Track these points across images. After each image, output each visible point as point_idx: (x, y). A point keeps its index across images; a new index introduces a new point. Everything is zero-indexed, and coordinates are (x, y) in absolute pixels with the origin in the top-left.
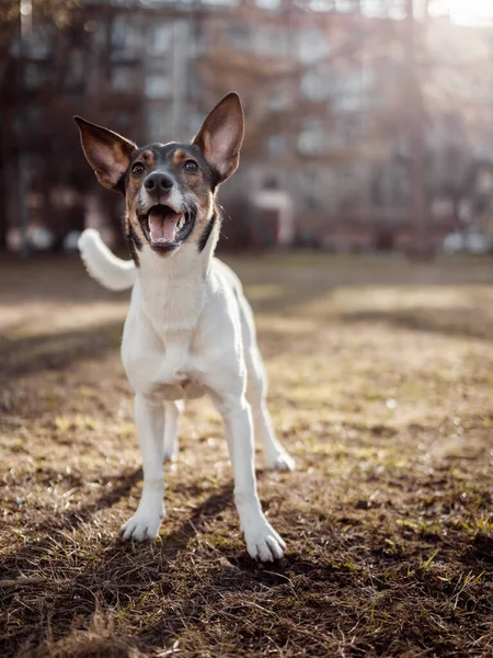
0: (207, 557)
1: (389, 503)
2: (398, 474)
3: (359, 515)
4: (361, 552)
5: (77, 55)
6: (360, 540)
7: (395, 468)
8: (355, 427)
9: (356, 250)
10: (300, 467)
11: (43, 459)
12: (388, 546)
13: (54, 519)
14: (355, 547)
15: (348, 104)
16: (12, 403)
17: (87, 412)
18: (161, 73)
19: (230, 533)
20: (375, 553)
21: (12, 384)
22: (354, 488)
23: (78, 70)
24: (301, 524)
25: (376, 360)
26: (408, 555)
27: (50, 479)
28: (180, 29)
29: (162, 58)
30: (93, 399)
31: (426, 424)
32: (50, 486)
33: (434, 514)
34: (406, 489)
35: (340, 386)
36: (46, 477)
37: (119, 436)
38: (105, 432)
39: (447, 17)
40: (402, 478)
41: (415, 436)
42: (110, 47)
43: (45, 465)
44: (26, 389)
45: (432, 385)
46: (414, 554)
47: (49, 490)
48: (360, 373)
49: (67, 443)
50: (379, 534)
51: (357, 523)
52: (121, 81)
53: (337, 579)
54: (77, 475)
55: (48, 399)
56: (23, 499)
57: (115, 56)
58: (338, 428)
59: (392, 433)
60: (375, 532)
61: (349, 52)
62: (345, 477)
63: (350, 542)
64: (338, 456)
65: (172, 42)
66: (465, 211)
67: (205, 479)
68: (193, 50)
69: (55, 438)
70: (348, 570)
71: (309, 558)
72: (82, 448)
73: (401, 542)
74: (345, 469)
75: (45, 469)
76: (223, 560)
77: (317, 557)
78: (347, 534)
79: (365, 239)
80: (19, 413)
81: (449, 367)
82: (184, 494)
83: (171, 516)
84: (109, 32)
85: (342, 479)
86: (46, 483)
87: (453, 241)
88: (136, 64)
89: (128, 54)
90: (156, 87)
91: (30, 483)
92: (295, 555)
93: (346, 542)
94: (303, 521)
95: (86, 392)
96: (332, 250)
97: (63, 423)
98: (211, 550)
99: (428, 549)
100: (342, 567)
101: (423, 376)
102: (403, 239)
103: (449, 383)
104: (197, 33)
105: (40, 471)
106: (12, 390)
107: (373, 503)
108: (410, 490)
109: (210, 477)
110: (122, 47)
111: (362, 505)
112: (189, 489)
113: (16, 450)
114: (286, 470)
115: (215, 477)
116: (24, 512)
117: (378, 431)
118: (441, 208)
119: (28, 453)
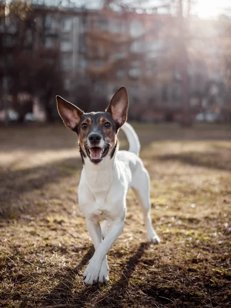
0: (133, 290)
1: (206, 260)
2: (206, 244)
3: (195, 267)
4: (200, 286)
5: (29, 32)
6: (198, 279)
7: (204, 240)
8: (180, 219)
9: (156, 121)
10: (162, 241)
11: (47, 239)
12: (211, 282)
13: (60, 271)
14: (197, 283)
15: (153, 56)
16: (24, 208)
17: (59, 213)
18: (67, 40)
19: (140, 277)
20: (206, 286)
21: (21, 197)
22: (189, 252)
23: (29, 39)
24: (171, 272)
25: (181, 182)
26: (221, 287)
27: (52, 250)
28: (76, 20)
29: (67, 33)
30: (60, 205)
31: (212, 216)
32: (53, 253)
33: (227, 264)
34: (211, 251)
35: (168, 196)
36: (51, 248)
37: (77, 225)
38: (70, 223)
39: (196, 16)
40: (208, 246)
41: (208, 223)
42: (45, 28)
43: (49, 242)
44: (28, 200)
45: (209, 195)
46: (224, 286)
47: (53, 255)
48: (175, 189)
49: (55, 230)
50: (206, 276)
51: (195, 271)
52: (49, 44)
53: (193, 300)
54: (64, 247)
55: (39, 205)
56: (44, 261)
57: (46, 33)
58: (173, 219)
59: (198, 221)
60: (203, 275)
61: (154, 32)
62: (183, 245)
63: (194, 281)
64: (177, 234)
65: (72, 26)
66: (205, 103)
67: (122, 249)
68: (82, 30)
69: (49, 227)
70: (197, 296)
71: (179, 290)
72: (62, 232)
73: (216, 280)
74: (182, 241)
75: (49, 245)
76: (141, 292)
77: (182, 289)
78: (192, 277)
79: (161, 116)
80: (28, 213)
81: (214, 185)
82: (114, 256)
83: (112, 269)
84: (44, 22)
85: (182, 247)
86: (51, 252)
87: (200, 117)
88: (55, 36)
89: (52, 32)
90: (65, 47)
91: (44, 252)
92: (172, 288)
93: (192, 281)
94: (171, 270)
95: (56, 201)
96: (145, 122)
97: (51, 219)
98: (134, 286)
99: (229, 283)
100: (194, 294)
101: (204, 191)
102: (178, 117)
103: (216, 194)
104: (84, 22)
105: (47, 245)
106: (22, 201)
107: (199, 259)
108: (213, 253)
109: (124, 248)
110: (49, 28)
111: (194, 261)
112: (116, 253)
113: (33, 234)
114: (157, 243)
115: (126, 247)
116: (46, 268)
117: (191, 220)
118: (194, 102)
119: (39, 235)
